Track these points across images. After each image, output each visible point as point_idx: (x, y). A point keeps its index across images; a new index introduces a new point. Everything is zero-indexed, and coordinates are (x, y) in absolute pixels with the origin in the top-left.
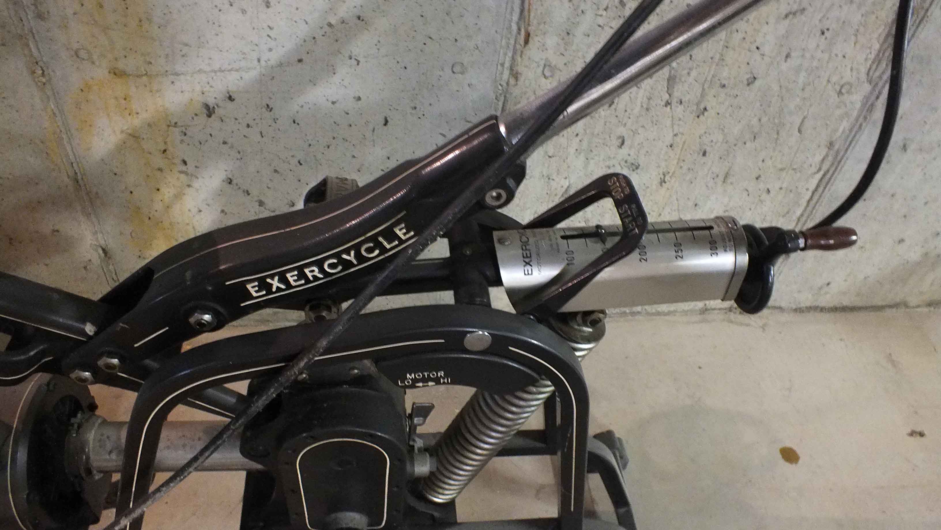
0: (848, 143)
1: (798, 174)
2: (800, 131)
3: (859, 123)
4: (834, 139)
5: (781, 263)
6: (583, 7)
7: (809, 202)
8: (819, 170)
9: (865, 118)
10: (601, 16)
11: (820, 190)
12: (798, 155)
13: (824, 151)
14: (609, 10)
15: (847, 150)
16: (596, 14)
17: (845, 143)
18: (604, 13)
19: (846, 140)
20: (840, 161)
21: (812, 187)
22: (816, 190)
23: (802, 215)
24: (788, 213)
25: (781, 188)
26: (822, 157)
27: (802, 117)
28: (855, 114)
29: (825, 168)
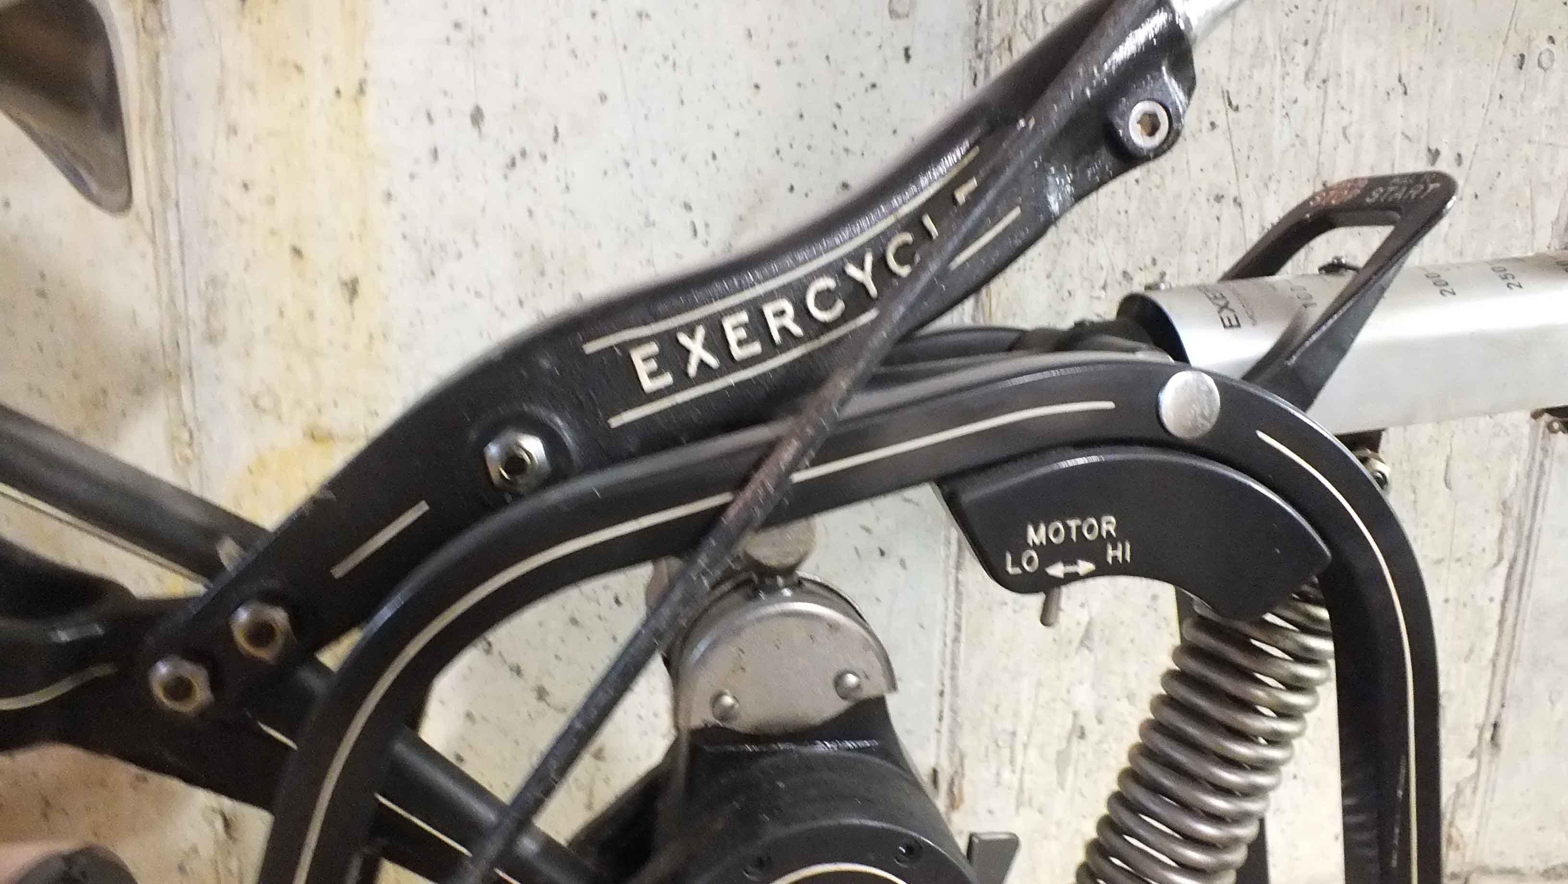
0: (1531, 500)
1: (1469, 570)
2: (1448, 484)
3: (1537, 463)
4: (1507, 495)
5: (1491, 762)
6: (1068, 286)
7: (1501, 623)
8: (1500, 559)
9: (1545, 451)
10: (1099, 298)
11: (1514, 596)
12: (1456, 532)
13: (1498, 520)
14: (1109, 289)
15: (1534, 515)
16: (1091, 297)
17: (1527, 501)
18: (1103, 294)
19: (1526, 495)
20: (1529, 538)
21: (1498, 592)
22: (1506, 599)
23: (1497, 654)
24: (1471, 651)
25: (1447, 601)
26: (1497, 533)
27: (1445, 458)
28: (1526, 444)
29: (1509, 552)
